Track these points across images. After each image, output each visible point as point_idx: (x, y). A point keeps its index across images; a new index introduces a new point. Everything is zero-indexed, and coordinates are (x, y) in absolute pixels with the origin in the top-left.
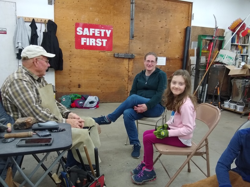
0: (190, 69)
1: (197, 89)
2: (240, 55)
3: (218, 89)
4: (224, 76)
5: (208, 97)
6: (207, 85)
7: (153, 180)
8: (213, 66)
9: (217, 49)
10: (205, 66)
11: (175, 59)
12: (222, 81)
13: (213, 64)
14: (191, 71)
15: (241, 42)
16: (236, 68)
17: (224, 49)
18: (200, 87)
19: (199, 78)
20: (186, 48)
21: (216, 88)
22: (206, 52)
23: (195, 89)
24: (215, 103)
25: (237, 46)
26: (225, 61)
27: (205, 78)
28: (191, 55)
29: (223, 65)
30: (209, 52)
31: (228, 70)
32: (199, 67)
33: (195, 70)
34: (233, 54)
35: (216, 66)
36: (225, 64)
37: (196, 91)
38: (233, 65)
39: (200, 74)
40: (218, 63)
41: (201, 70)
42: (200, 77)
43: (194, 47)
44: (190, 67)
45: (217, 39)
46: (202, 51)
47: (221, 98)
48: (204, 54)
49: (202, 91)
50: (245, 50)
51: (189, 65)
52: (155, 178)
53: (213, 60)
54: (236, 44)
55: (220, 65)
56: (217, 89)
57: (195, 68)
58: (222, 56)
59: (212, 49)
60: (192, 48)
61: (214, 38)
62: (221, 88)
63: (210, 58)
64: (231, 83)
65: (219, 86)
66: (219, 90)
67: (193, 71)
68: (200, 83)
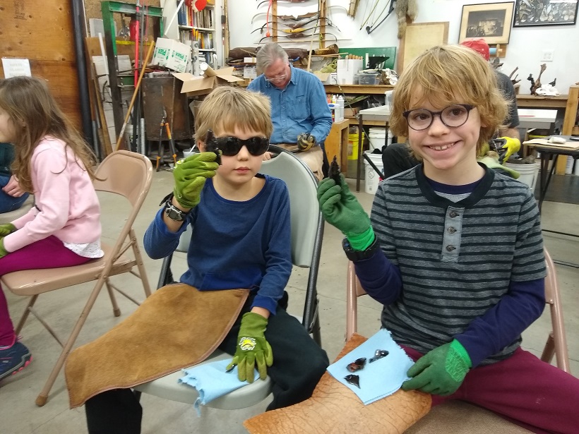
0: (98, 87)
1: (122, 132)
2: (200, 52)
3: (168, 127)
4: (173, 97)
5: (149, 148)
6: (142, 120)
7: (23, 366)
8: (148, 76)
9: (152, 37)
10: (132, 78)
11: (56, 64)
12: (172, 108)
13: (147, 72)
14: (101, 91)
15: (199, 23)
16: (193, 78)
17: (166, 37)
18: (128, 128)
19: (121, 105)
20: (78, 34)
21: (162, 124)
22: (126, 43)
23: (118, 132)
24: (166, 158)
25: (190, 31)
26: (170, 63)
27: (135, 104)
28: (93, 52)
29: (167, 73)
30: (133, 43)
31: (180, 83)
32: (118, 79)
33: (110, 89)
34: (185, 48)
35: (154, 76)
36: (173, 71)
37: (121, 136)
38: (190, 72)
39: (124, 98)
40: (156, 68)
41: (123, 86)
42: (125, 103)
43: (97, 32)
44: (97, 82)
45: (145, 12)
46: (117, 42)
47: (176, 146)
48: (124, 50)
49: (136, 136)
50: (207, 41)
51: (93, 77)
52: (28, 358)
53: (145, 63)
54: (188, 26)
55: (162, 73)
56: (164, 127)
57: (108, 83)
58: (163, 52)
59: (140, 37)
60: (93, 35)
61: (139, 11)
62: (172, 125)
63: (139, 59)
64: (189, 108)
65: (167, 120)
66: (170, 128)
67: (105, 91)
68: (127, 118)
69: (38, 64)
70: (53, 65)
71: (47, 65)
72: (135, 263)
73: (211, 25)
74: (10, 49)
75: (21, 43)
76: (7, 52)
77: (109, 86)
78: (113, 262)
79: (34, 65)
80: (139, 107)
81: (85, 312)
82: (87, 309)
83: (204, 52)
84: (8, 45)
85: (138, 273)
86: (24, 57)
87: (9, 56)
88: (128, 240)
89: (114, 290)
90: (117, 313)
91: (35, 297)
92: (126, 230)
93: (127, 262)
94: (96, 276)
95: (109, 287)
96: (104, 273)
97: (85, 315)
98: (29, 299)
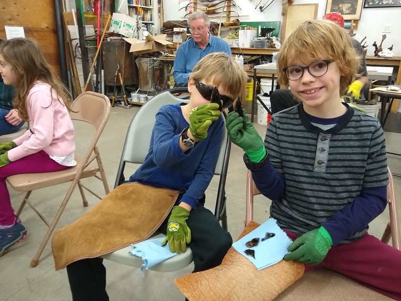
0: (72, 47)
1: (89, 79)
2: (143, 23)
3: (120, 76)
4: (124, 55)
5: (107, 91)
6: (103, 71)
7: (22, 238)
8: (106, 40)
9: (109, 13)
10: (95, 41)
11: (42, 30)
12: (123, 63)
13: (106, 37)
14: (74, 50)
15: (142, 3)
16: (138, 42)
17: (119, 12)
18: (92, 76)
19: (88, 60)
20: (58, 10)
21: (116, 74)
22: (91, 16)
23: (85, 79)
24: (119, 98)
25: (136, 8)
26: (122, 31)
27: (98, 59)
28: (68, 22)
29: (120, 38)
30: (96, 16)
31: (129, 45)
32: (85, 42)
33: (80, 49)
34: (132, 20)
35: (111, 40)
36: (124, 36)
37: (88, 82)
38: (136, 37)
39: (90, 55)
40: (112, 34)
41: (89, 47)
42: (91, 59)
43: (70, 8)
44: (71, 43)
46: (85, 15)
47: (126, 90)
48: (90, 21)
49: (98, 82)
50: (148, 16)
51: (68, 40)
52: (25, 233)
53: (104, 31)
54: (134, 5)
55: (116, 38)
56: (118, 76)
57: (79, 45)
58: (117, 23)
59: (101, 12)
60: (68, 10)
62: (123, 74)
63: (100, 27)
64: (135, 63)
65: (120, 71)
66: (122, 77)
67: (77, 50)
68: (92, 69)
69: (30, 31)
70: (40, 31)
71: (36, 31)
72: (98, 170)
73: (151, 5)
74: (10, 20)
75: (18, 15)
76: (8, 22)
77: (79, 47)
78: (83, 169)
79: (27, 31)
80: (100, 61)
81: (64, 203)
82: (65, 201)
83: (146, 24)
84: (9, 17)
85: (100, 177)
86: (20, 25)
87: (10, 25)
88: (93, 154)
89: (83, 189)
90: (85, 204)
91: (29, 193)
92: (92, 147)
93: (93, 169)
94: (72, 178)
95: (80, 186)
96: (77, 177)
97: (64, 205)
98: (26, 194)
